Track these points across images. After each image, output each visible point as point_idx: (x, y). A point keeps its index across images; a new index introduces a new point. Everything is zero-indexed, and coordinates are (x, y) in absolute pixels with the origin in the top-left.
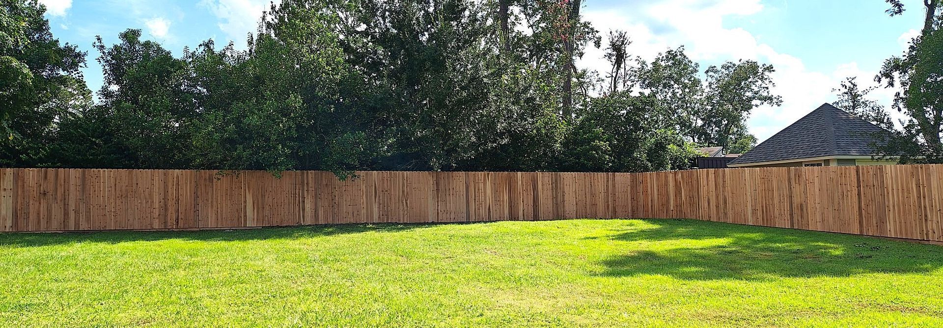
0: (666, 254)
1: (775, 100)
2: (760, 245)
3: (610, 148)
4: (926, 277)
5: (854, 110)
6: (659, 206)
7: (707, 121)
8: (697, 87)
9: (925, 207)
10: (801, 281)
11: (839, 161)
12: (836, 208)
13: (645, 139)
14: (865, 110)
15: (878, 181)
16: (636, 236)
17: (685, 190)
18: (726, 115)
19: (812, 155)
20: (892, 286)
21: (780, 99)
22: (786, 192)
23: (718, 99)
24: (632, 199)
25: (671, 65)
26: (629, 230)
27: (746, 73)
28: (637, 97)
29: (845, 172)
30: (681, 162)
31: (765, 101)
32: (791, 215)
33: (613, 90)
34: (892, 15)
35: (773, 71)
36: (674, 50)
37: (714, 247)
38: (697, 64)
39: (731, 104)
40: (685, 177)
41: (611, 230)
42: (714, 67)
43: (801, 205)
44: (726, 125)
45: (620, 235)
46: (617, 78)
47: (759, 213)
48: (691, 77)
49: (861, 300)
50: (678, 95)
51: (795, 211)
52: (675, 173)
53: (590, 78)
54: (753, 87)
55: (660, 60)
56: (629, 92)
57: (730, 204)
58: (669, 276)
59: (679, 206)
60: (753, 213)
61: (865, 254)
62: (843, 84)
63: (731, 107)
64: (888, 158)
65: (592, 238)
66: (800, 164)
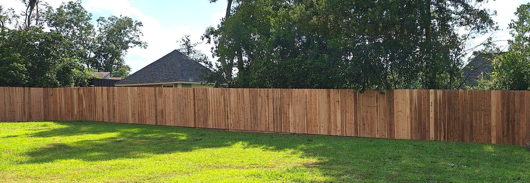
0: (75, 145)
1: (143, 45)
2: (138, 136)
3: (26, 69)
4: (230, 149)
5: (188, 55)
6: (66, 112)
7: (98, 54)
8: (91, 30)
9: (227, 112)
10: (166, 156)
11: (183, 85)
12: (182, 112)
13: (54, 64)
14: (194, 56)
15: (204, 97)
16: (50, 134)
17: (86, 101)
18: (111, 51)
19: (167, 81)
20: (215, 155)
21: (146, 44)
22: (153, 103)
23: (106, 40)
24: (45, 106)
25: (72, 12)
26: (44, 129)
27: (125, 24)
28: (48, 33)
29: (187, 91)
30: (82, 82)
31: (137, 44)
32: (156, 117)
33: (27, 25)
34: (211, 2)
35: (142, 26)
36: (75, 2)
37: (109, 138)
38: (91, 15)
39: (115, 44)
40: (85, 91)
41: (29, 130)
42: (103, 18)
43: (162, 110)
44: (111, 58)
45: (37, 133)
46: (31, 17)
47: (137, 116)
48: (87, 23)
49: (200, 164)
50: (77, 34)
51: (158, 114)
52: (79, 89)
53: (7, 14)
54: (129, 34)
55: (63, 8)
56: (41, 29)
57: (118, 109)
58: (81, 159)
59: (81, 112)
60: (132, 116)
61: (198, 138)
62: (183, 39)
63: (114, 46)
64: (209, 84)
65: (14, 136)
66: (160, 86)
